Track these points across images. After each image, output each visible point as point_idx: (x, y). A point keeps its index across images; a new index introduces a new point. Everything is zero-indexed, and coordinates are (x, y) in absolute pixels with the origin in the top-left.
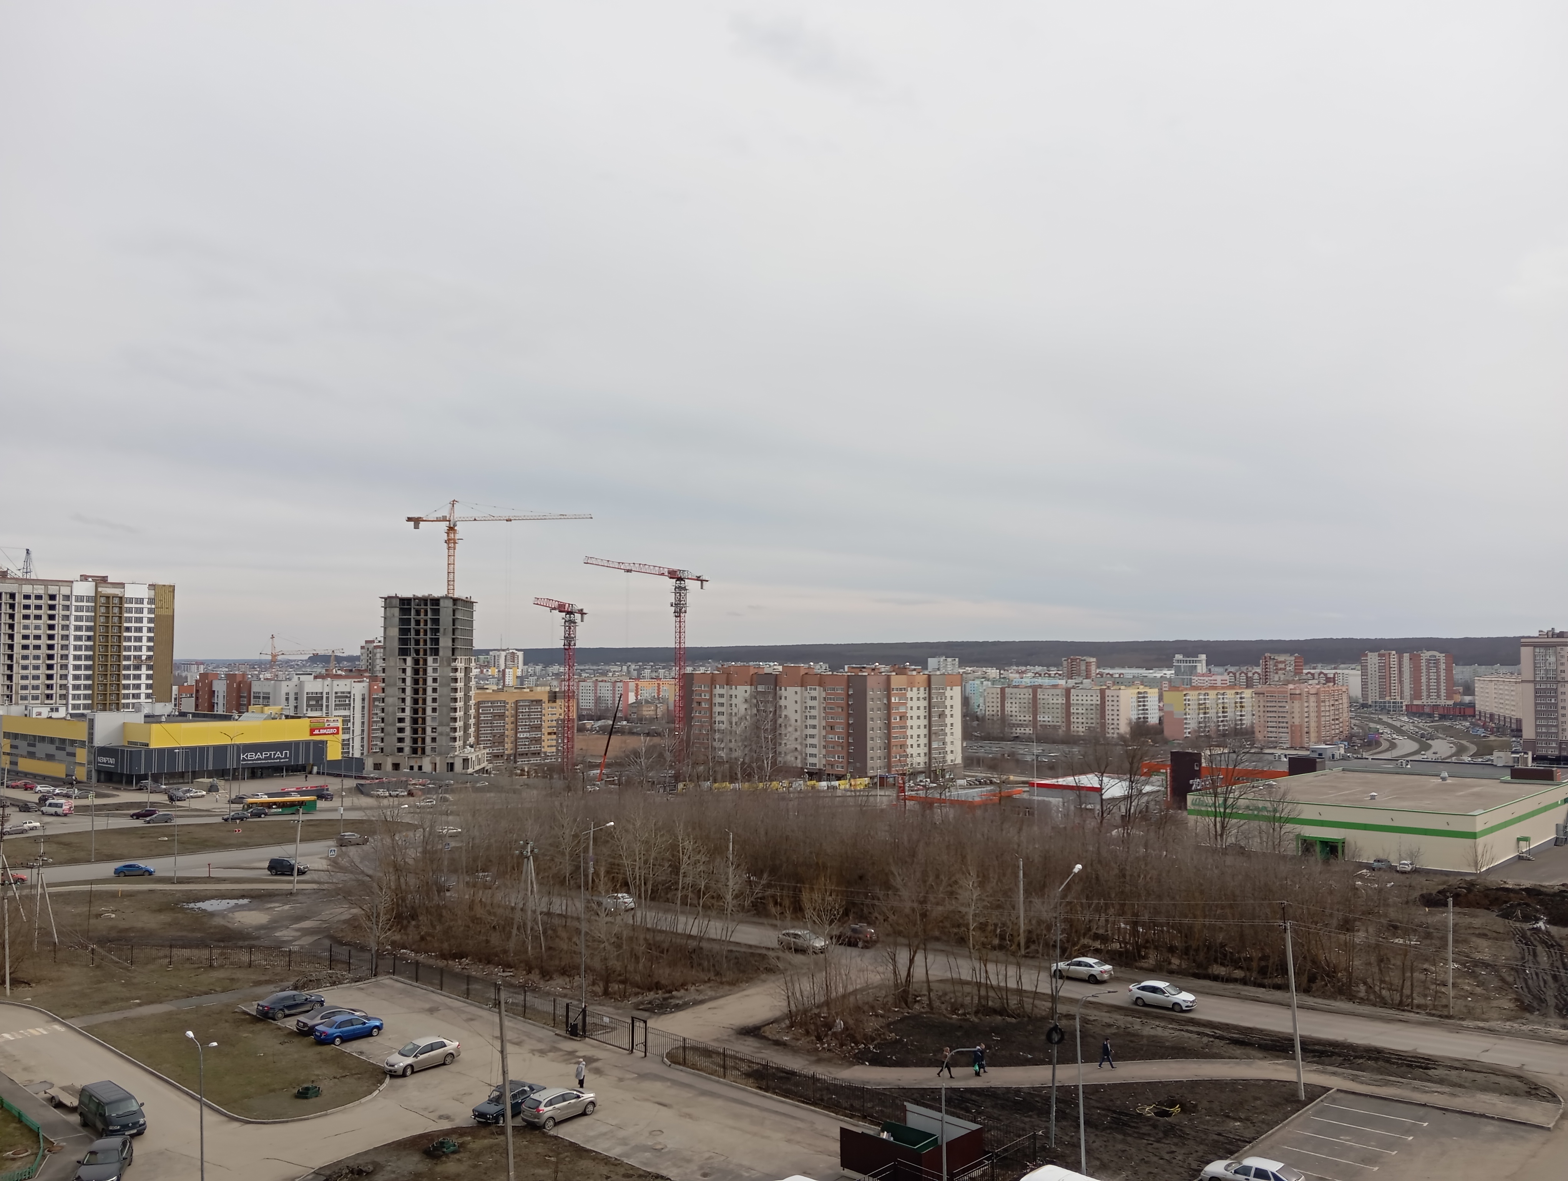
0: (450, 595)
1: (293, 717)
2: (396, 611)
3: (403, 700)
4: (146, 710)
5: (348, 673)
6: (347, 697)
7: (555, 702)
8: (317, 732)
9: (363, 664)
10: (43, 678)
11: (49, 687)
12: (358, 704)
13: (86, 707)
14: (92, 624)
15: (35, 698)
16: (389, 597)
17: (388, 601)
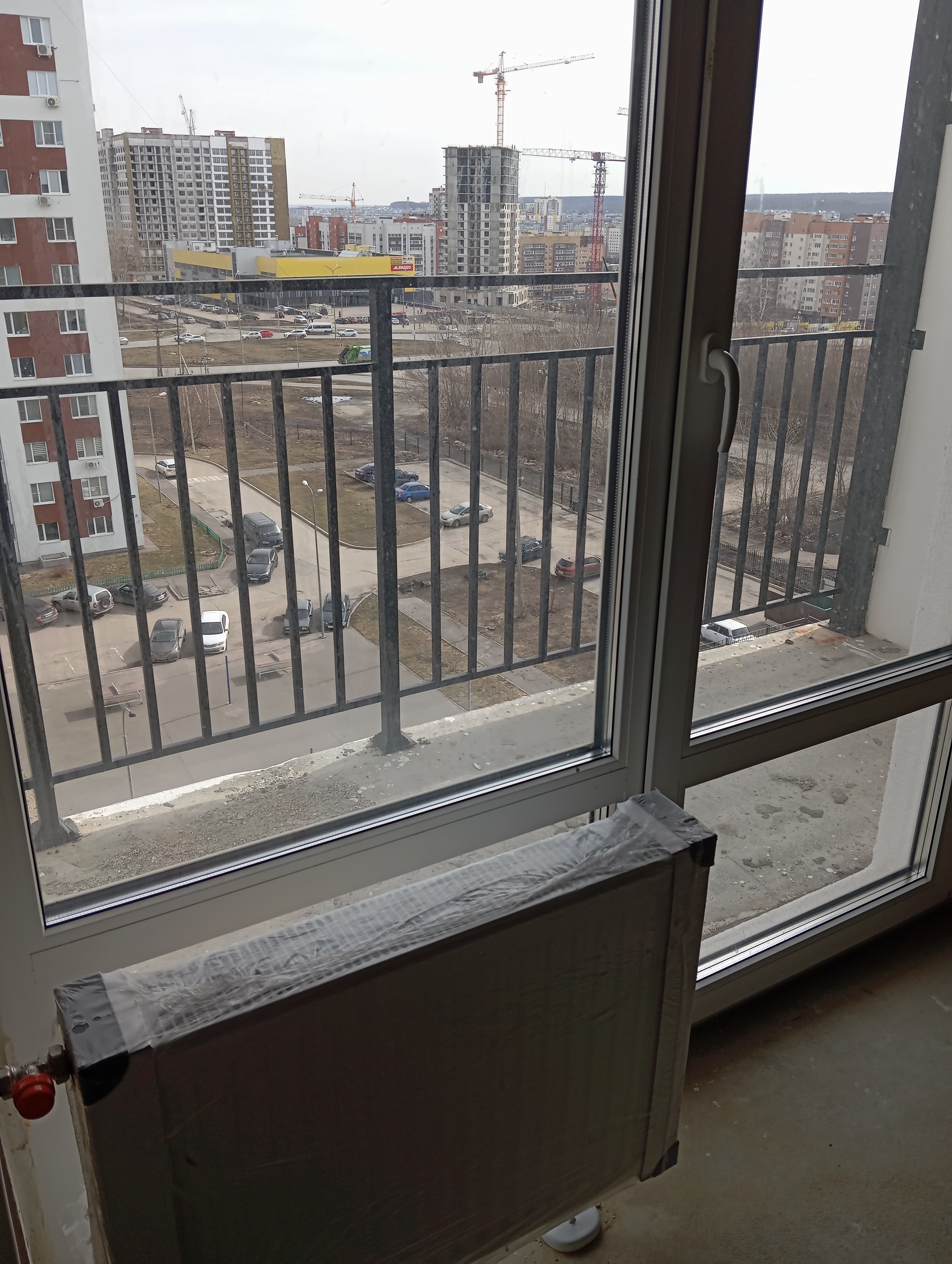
0: (500, 145)
1: (378, 255)
2: (455, 160)
3: (462, 242)
4: (273, 247)
5: (420, 218)
6: (419, 239)
7: (586, 246)
8: (396, 268)
9: (430, 210)
10: (197, 218)
11: (202, 226)
12: (428, 245)
13: (230, 243)
14: (227, 173)
15: (194, 235)
16: (450, 148)
17: (449, 152)
